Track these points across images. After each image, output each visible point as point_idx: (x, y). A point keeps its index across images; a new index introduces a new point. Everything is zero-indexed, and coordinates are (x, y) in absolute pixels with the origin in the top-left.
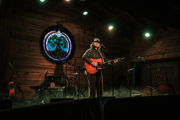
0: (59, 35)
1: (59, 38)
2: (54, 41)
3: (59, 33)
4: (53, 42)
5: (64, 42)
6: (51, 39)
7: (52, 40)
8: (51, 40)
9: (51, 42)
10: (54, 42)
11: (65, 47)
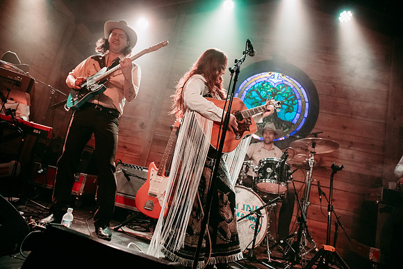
0: (275, 81)
1: (273, 88)
2: (262, 94)
3: (276, 77)
4: (258, 98)
5: (286, 99)
6: (253, 90)
7: (257, 92)
8: (254, 94)
9: (254, 98)
10: (261, 97)
11: (288, 111)
